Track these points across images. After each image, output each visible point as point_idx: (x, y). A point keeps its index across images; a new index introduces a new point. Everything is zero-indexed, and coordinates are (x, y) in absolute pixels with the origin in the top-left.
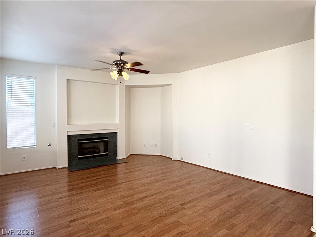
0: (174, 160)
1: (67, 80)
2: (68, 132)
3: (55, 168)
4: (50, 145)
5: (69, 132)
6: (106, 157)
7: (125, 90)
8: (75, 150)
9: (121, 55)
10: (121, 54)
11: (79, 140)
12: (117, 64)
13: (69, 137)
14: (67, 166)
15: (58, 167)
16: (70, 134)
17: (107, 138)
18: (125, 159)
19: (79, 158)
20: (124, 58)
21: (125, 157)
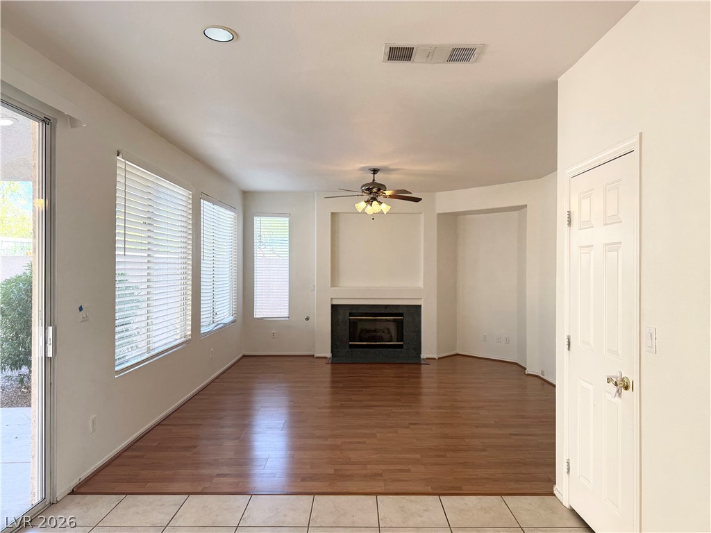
0: (528, 375)
1: (332, 213)
2: (332, 299)
3: (313, 356)
4: (307, 319)
5: (334, 300)
6: (399, 350)
7: (438, 222)
8: (345, 332)
9: (374, 174)
10: (375, 171)
11: (351, 315)
12: (368, 189)
13: (335, 308)
14: (329, 355)
15: (317, 355)
16: (336, 302)
17: (401, 315)
18: (434, 359)
19: (351, 346)
20: (379, 178)
21: (435, 356)
